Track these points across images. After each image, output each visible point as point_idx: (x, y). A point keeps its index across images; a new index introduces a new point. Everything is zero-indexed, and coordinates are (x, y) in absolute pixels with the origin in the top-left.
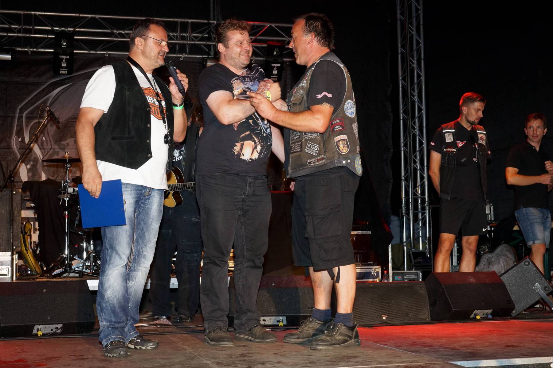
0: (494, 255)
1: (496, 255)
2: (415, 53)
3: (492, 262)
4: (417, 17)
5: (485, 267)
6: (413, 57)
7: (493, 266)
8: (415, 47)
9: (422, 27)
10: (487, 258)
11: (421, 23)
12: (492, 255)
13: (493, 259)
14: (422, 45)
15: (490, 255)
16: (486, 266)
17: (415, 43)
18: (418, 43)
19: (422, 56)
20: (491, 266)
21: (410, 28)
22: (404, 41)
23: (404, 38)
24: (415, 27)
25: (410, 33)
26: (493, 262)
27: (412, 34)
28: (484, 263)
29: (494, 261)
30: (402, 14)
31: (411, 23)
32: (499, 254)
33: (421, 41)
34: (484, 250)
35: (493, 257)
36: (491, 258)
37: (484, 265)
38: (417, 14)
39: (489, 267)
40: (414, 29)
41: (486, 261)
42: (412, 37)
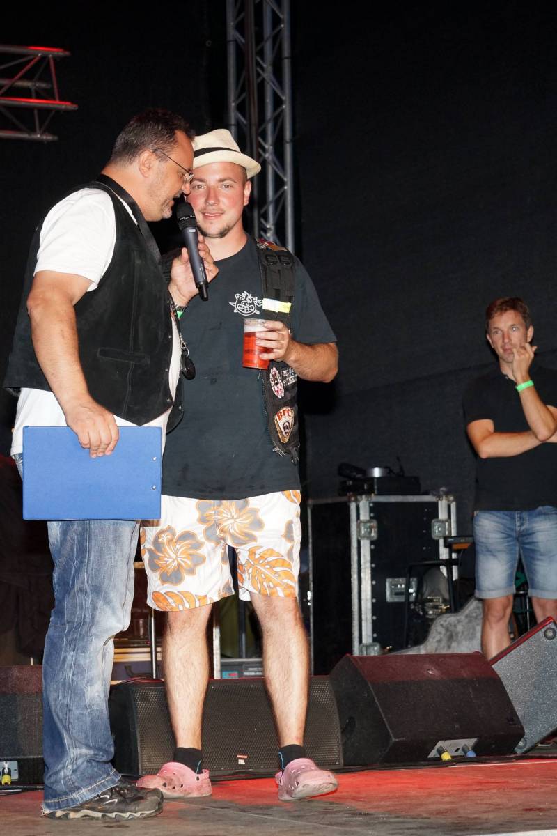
0: (462, 617)
1: (466, 616)
2: (270, 128)
3: (457, 634)
4: (276, 38)
5: (442, 645)
6: (263, 135)
7: (459, 643)
8: (269, 113)
9: (287, 65)
10: (445, 624)
11: (286, 52)
12: (458, 618)
13: (460, 628)
14: (286, 107)
15: (451, 619)
16: (444, 643)
17: (269, 100)
18: (278, 102)
19: (288, 135)
20: (454, 644)
21: (258, 64)
22: (244, 95)
23: (243, 88)
24: (269, 63)
25: (259, 75)
26: (460, 635)
27: (263, 80)
28: (438, 638)
29: (463, 633)
30: (240, 27)
31: (261, 53)
32: (474, 615)
33: (284, 98)
34: (436, 607)
35: (459, 621)
36: (455, 626)
37: (439, 641)
38: (276, 31)
39: (449, 647)
40: (268, 66)
41: (443, 631)
42: (261, 86)
